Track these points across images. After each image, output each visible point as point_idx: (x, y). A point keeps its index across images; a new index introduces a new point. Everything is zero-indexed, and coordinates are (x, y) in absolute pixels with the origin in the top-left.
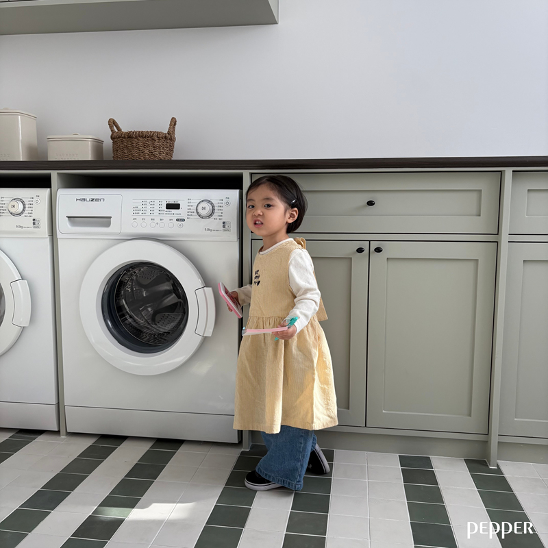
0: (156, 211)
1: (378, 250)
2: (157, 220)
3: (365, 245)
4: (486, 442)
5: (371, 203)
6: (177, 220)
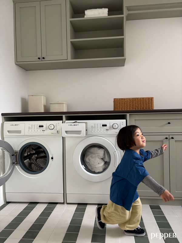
0: (99, 127)
1: (172, 138)
2: (99, 130)
5: (169, 123)
6: (106, 130)
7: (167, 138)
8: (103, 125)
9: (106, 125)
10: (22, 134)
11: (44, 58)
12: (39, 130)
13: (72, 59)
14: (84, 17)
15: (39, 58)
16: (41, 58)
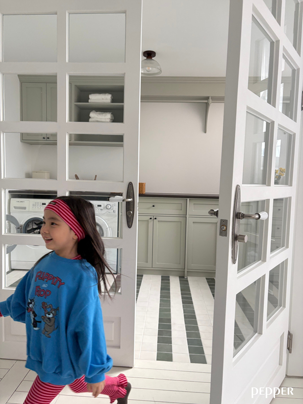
1: (155, 219)
3: (152, 217)
4: (184, 271)
5: (154, 206)
6: (100, 210)
7: (151, 219)
8: (98, 206)
9: (100, 206)
10: (27, 210)
11: (48, 138)
12: (42, 207)
13: (75, 140)
14: (88, 102)
15: (44, 138)
16: (45, 137)
